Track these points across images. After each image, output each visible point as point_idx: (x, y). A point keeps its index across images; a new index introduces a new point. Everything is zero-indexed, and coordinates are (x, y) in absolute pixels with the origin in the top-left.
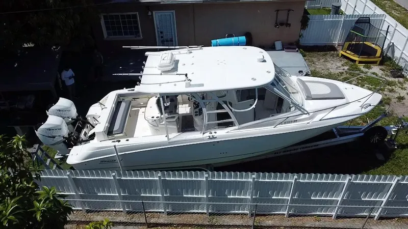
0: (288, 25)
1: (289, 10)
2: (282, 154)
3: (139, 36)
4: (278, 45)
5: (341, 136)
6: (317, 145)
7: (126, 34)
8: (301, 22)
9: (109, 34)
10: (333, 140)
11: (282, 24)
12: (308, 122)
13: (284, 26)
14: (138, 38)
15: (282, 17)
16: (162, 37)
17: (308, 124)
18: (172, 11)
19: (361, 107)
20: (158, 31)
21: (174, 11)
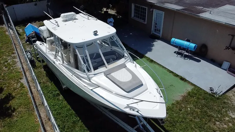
3: (145, 22)
7: (141, 19)
16: (156, 27)
17: (84, 87)
18: (163, 12)
19: (127, 105)
20: (154, 23)
21: (164, 12)
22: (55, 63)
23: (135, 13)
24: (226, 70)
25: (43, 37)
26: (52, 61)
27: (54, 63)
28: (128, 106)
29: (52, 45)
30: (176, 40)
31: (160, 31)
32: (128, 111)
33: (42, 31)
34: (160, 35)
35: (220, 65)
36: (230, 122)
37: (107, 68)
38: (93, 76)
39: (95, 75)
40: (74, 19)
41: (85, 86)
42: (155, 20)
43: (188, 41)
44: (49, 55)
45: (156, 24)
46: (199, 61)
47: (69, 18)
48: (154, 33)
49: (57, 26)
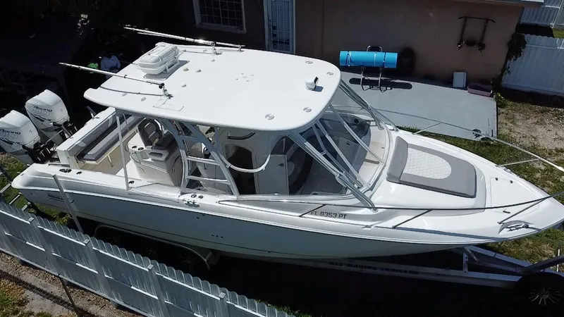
0: (482, 46)
1: (487, 20)
2: (344, 268)
3: (242, 28)
4: (460, 78)
5: (473, 268)
6: (417, 273)
7: (225, 22)
8: (509, 44)
9: (203, 20)
10: (453, 272)
11: (470, 43)
12: (369, 223)
13: (475, 48)
14: (239, 31)
15: (474, 30)
16: (274, 35)
17: (366, 229)
19: (500, 223)
20: (269, 25)
22: (198, 206)
23: (202, 11)
24: (465, 89)
25: (24, 146)
26: (177, 203)
27: (194, 205)
28: (504, 225)
29: (87, 162)
30: (350, 53)
31: (289, 43)
32: (506, 234)
33: (16, 128)
35: (448, 82)
37: (378, 163)
38: (370, 193)
39: (371, 189)
40: (178, 63)
41: (367, 226)
42: (269, 20)
43: (375, 49)
44: (146, 188)
45: (274, 28)
46: (409, 87)
47: (170, 64)
49: (166, 98)
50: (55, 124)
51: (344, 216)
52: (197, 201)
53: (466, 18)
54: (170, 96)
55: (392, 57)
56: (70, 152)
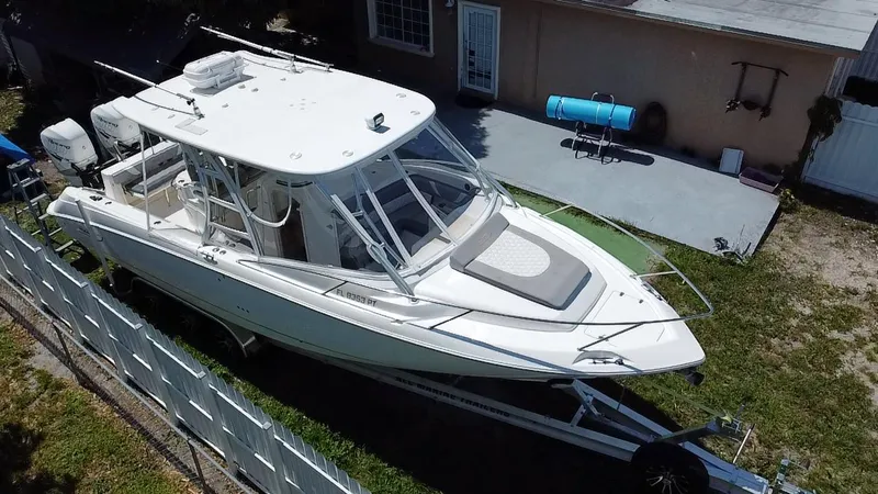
0: (766, 111)
1: (778, 71)
2: (415, 389)
3: (428, 49)
4: (732, 158)
6: (507, 415)
7: (408, 39)
8: (810, 112)
9: (381, 32)
11: (750, 105)
12: (401, 318)
13: (758, 113)
14: (424, 53)
15: (758, 84)
16: (471, 64)
17: (396, 324)
18: (495, 8)
19: (580, 350)
20: (465, 49)
21: (499, 9)
22: (216, 263)
23: (380, 20)
24: (735, 175)
25: (73, 165)
26: (196, 255)
27: (212, 261)
28: (584, 353)
29: (135, 194)
30: (564, 100)
31: (489, 78)
32: (587, 367)
33: (66, 140)
34: (494, 90)
35: (713, 163)
36: (803, 330)
37: (448, 241)
38: (417, 277)
39: (420, 273)
40: (239, 78)
41: (397, 321)
42: (465, 41)
43: (604, 98)
44: (167, 232)
45: (472, 53)
46: (648, 161)
47: (224, 77)
48: (468, 86)
49: (196, 118)
50: (120, 144)
51: (374, 303)
52: (217, 256)
53: (745, 65)
54: (201, 116)
55: (624, 112)
56: (116, 178)
